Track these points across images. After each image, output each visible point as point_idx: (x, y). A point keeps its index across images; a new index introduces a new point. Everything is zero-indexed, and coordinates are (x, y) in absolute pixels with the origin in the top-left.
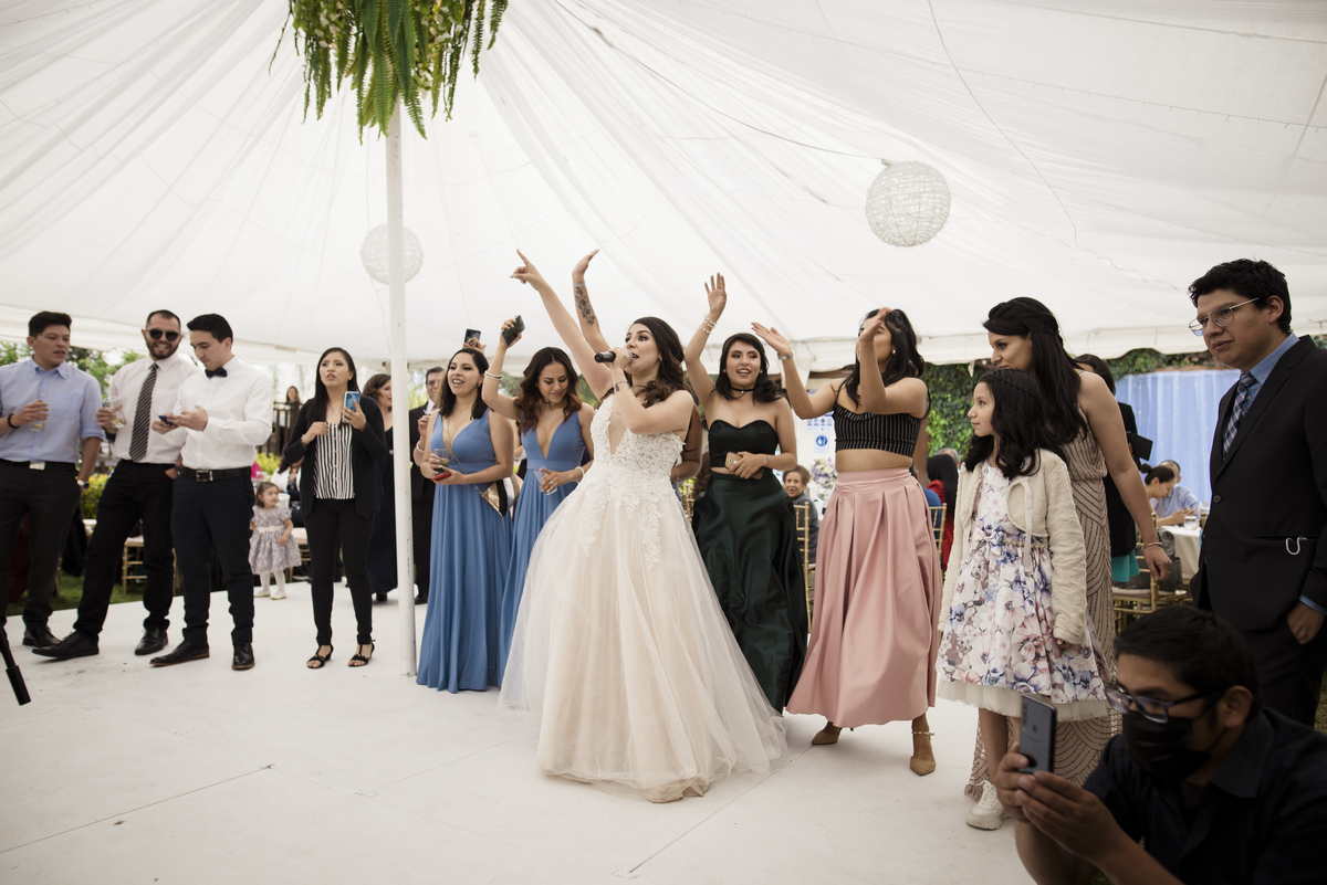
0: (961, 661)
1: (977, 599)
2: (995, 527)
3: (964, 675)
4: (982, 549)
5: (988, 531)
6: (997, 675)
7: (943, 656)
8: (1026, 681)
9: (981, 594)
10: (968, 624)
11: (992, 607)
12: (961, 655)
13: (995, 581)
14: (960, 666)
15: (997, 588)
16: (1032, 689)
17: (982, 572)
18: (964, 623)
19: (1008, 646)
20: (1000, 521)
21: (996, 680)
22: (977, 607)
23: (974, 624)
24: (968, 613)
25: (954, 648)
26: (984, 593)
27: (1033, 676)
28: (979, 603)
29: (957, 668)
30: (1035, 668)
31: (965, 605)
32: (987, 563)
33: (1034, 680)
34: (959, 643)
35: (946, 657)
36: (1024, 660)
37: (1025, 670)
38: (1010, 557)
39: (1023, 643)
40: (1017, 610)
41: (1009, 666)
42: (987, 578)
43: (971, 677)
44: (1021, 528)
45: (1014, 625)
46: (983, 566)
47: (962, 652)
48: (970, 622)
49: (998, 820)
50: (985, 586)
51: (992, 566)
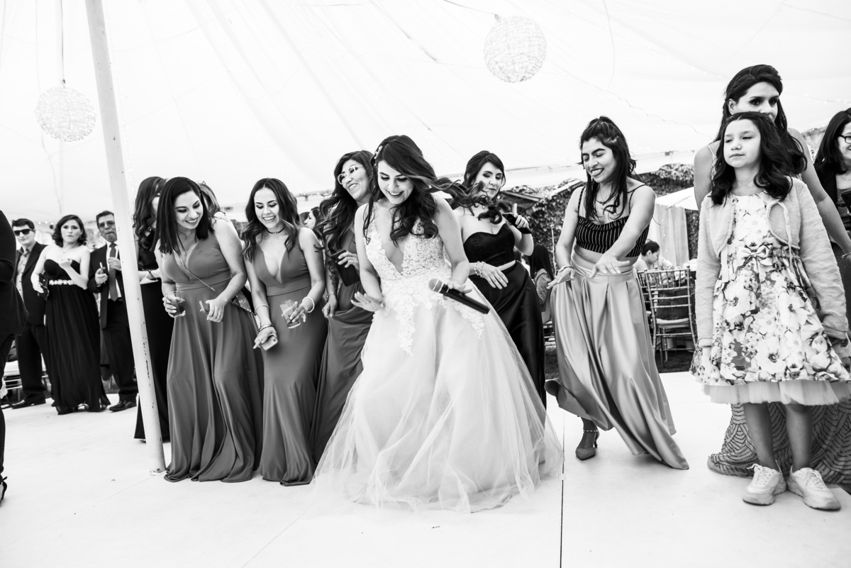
0: (749, 365)
1: (753, 308)
2: (759, 243)
3: (756, 376)
4: (749, 264)
5: (753, 248)
6: (797, 370)
7: (729, 365)
8: (825, 370)
9: (756, 303)
10: (748, 331)
11: (769, 313)
12: (747, 360)
13: (768, 290)
14: (750, 369)
15: (771, 295)
16: (833, 376)
17: (754, 283)
18: (745, 331)
19: (800, 343)
20: (764, 237)
21: (797, 374)
22: (755, 315)
23: (754, 330)
24: (747, 322)
25: (739, 355)
26: (758, 302)
27: (830, 364)
28: (755, 312)
29: (748, 371)
30: (830, 357)
31: (743, 316)
32: (757, 276)
33: (832, 368)
34: (744, 350)
35: (733, 365)
36: (818, 353)
37: (822, 361)
38: (779, 268)
39: (812, 338)
40: (797, 311)
41: (805, 360)
42: (759, 288)
43: (763, 377)
44: (783, 241)
45: (800, 324)
46: (754, 279)
47: (749, 356)
48: (750, 330)
49: (771, 497)
50: (758, 296)
51: (762, 277)
